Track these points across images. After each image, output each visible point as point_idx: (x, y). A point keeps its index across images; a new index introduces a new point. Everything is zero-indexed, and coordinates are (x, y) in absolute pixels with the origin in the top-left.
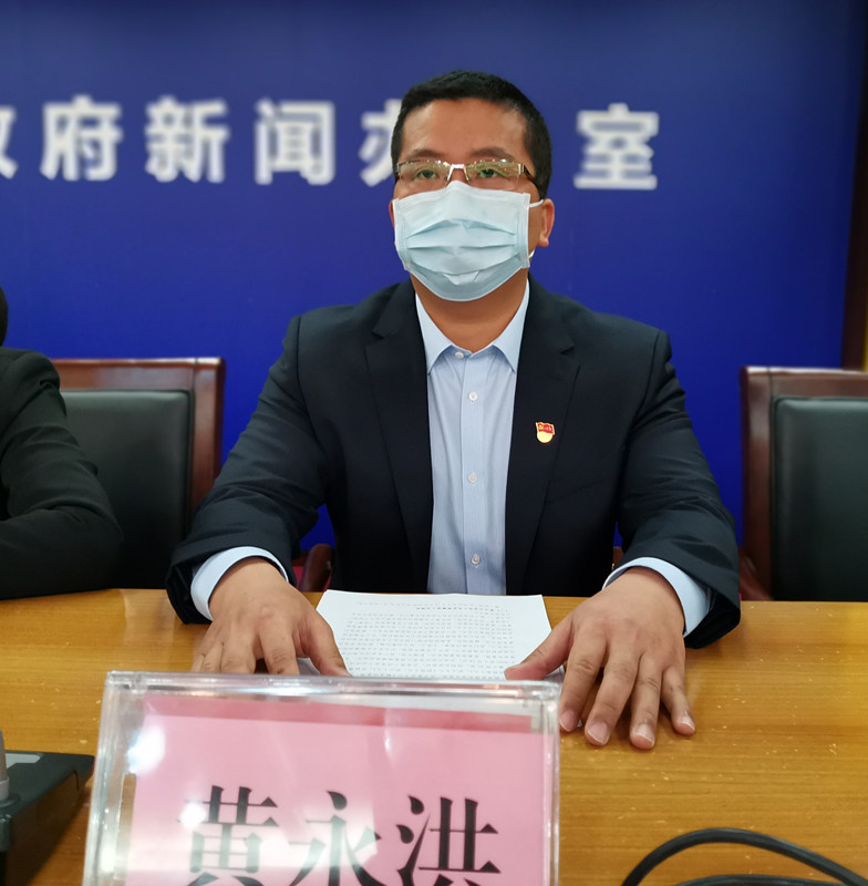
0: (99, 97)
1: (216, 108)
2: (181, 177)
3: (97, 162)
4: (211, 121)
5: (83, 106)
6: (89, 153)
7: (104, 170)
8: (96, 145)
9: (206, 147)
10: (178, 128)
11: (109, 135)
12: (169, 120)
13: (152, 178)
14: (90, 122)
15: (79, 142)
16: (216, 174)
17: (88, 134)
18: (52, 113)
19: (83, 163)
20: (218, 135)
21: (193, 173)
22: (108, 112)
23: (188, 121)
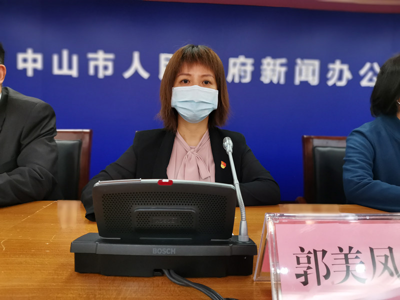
0: (247, 57)
1: (284, 61)
2: (271, 82)
3: (245, 77)
4: (282, 65)
5: (242, 59)
6: (242, 74)
7: (247, 79)
8: (245, 72)
9: (280, 73)
10: (271, 67)
11: (249, 68)
12: (269, 64)
13: (262, 82)
14: (244, 64)
15: (240, 70)
16: (282, 81)
17: (243, 68)
18: (232, 61)
19: (240, 77)
20: (284, 69)
21: (275, 81)
22: (250, 61)
23: (275, 65)
